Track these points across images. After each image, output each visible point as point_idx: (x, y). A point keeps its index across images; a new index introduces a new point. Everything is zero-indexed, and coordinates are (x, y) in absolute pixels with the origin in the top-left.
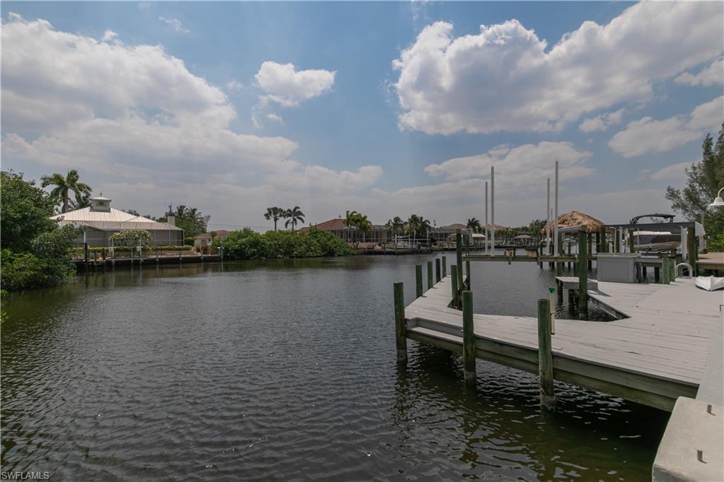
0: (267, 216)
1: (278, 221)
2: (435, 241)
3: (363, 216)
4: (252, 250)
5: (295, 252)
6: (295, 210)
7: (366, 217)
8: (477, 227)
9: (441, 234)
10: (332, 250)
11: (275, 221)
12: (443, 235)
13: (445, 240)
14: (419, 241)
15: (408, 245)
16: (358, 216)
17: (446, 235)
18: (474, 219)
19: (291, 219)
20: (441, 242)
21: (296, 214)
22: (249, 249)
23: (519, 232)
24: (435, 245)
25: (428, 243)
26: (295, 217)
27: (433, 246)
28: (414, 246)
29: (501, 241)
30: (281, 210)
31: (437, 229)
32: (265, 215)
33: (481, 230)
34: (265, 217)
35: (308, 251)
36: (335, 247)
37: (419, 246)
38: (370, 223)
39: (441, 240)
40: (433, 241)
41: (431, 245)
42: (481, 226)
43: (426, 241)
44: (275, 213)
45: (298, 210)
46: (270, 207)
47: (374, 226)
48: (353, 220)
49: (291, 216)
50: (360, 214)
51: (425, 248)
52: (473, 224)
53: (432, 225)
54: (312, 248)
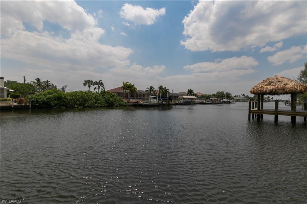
0: (85, 84)
1: (90, 87)
2: (172, 99)
3: (132, 85)
4: (56, 102)
5: (87, 104)
6: (99, 82)
7: (134, 85)
8: (192, 93)
9: (175, 97)
10: (112, 103)
11: (89, 87)
12: (176, 97)
13: (177, 99)
14: (162, 99)
15: (156, 101)
16: (129, 84)
17: (177, 97)
18: (191, 89)
19: (97, 86)
20: (175, 100)
21: (100, 84)
22: (53, 102)
23: (211, 96)
24: (171, 101)
25: (167, 101)
26: (99, 86)
27: (170, 102)
28: (160, 102)
29: (203, 100)
30: (92, 81)
31: (174, 94)
32: (83, 84)
33: (194, 95)
34: (83, 85)
35: (96, 103)
36: (114, 102)
37: (163, 102)
38: (136, 88)
39: (175, 99)
40: (170, 99)
41: (169, 102)
42: (194, 93)
43: (166, 99)
44: (88, 83)
45: (101, 82)
46: (86, 80)
47: (138, 91)
48: (126, 87)
49: (97, 85)
50: (130, 84)
51: (166, 103)
52: (190, 92)
53: (171, 92)
54: (99, 102)
